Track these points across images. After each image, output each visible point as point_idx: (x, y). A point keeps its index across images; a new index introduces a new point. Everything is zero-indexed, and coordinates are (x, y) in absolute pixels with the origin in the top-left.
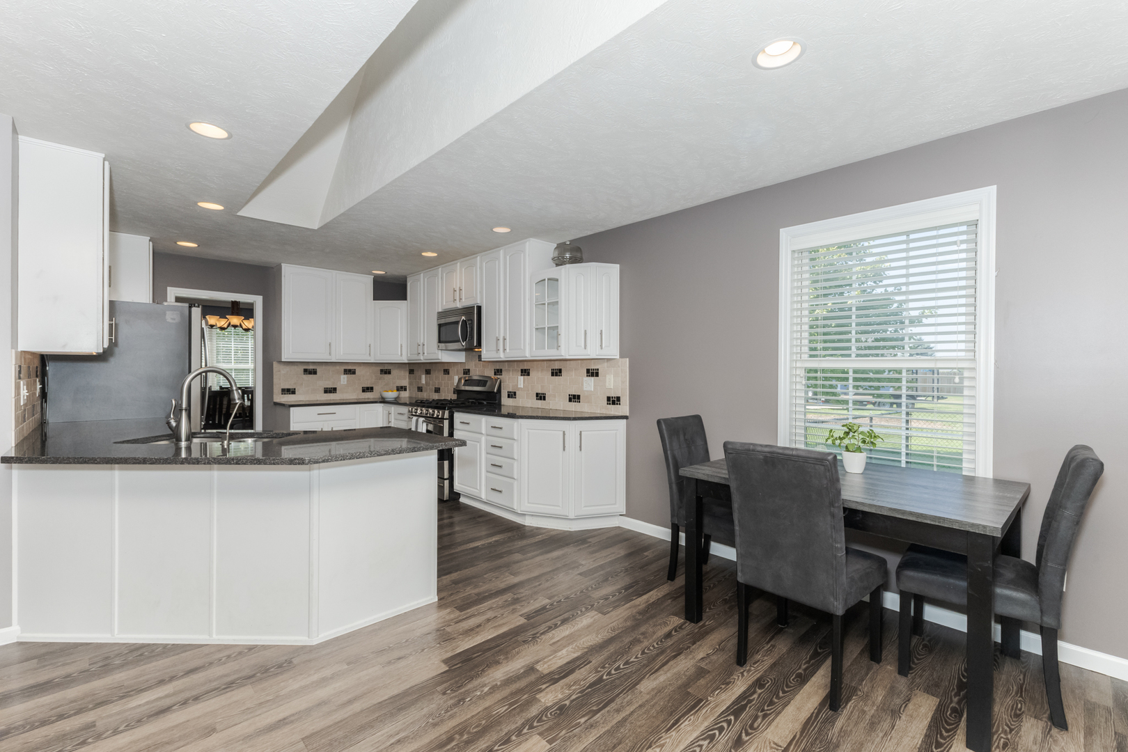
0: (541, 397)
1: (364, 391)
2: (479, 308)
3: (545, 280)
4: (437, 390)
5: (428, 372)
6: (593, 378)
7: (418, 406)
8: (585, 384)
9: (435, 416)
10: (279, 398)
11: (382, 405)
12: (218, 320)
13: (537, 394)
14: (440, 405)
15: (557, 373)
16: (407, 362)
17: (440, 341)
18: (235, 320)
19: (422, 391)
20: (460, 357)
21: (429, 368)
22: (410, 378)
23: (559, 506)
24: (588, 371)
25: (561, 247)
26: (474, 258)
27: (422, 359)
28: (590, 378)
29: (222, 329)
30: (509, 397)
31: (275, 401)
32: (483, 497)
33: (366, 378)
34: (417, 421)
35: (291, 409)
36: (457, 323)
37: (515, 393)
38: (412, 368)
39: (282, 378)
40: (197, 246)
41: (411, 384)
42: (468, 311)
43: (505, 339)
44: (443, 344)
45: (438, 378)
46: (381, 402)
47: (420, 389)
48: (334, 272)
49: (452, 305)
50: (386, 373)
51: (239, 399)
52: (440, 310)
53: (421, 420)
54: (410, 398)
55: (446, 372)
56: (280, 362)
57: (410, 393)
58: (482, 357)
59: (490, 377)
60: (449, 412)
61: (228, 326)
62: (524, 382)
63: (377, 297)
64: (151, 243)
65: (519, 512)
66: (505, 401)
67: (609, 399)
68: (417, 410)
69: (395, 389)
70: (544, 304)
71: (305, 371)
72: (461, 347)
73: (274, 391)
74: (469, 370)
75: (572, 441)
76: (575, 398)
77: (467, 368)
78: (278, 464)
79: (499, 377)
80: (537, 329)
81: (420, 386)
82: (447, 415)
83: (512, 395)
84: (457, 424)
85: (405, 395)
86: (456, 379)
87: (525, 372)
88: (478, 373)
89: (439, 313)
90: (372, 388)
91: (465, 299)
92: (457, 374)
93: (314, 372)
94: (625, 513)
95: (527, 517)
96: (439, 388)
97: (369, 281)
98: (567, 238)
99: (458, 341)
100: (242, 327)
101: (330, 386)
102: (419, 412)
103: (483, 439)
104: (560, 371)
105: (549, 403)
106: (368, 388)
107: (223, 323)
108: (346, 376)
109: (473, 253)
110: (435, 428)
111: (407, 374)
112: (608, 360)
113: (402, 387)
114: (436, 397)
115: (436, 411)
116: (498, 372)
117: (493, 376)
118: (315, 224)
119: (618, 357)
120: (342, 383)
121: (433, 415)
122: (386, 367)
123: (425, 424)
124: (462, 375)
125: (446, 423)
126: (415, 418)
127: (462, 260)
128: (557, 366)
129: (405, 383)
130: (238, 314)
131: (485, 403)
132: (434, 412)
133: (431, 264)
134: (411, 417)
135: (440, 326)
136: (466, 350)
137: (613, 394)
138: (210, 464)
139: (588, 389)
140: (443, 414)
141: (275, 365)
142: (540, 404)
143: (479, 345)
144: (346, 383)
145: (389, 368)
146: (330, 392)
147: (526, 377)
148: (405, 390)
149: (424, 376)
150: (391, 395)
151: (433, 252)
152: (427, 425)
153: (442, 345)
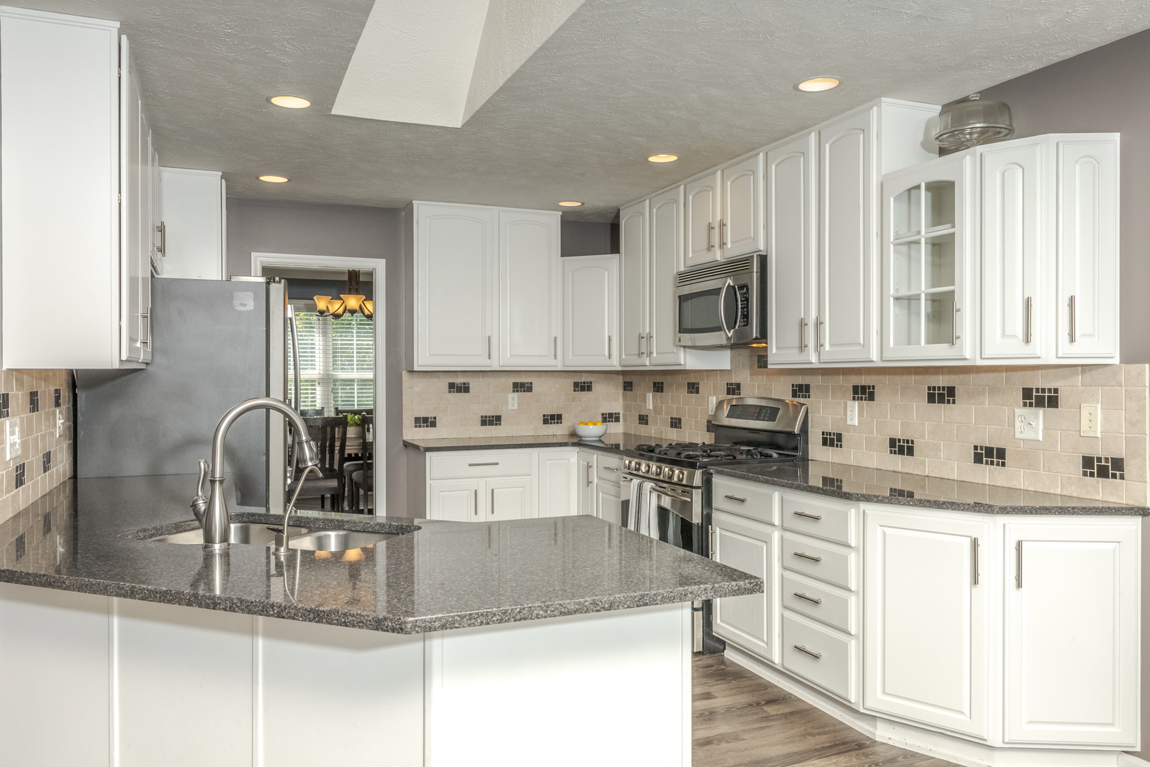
0: (902, 447)
1: (545, 422)
2: (763, 260)
3: (918, 187)
4: (676, 423)
5: (658, 388)
6: (1041, 411)
7: (642, 456)
8: (1018, 424)
9: (675, 479)
10: (413, 434)
11: (576, 449)
12: (330, 302)
13: (893, 442)
14: (682, 457)
15: (941, 396)
16: (620, 369)
17: (682, 330)
18: (353, 301)
19: (647, 423)
20: (723, 361)
21: (660, 381)
22: (625, 399)
23: (962, 713)
24: (1027, 393)
25: (957, 109)
26: (750, 157)
27: (647, 363)
28: (1033, 410)
29: (337, 316)
30: (825, 443)
31: (405, 438)
32: (777, 659)
33: (550, 395)
34: (640, 487)
35: (428, 454)
36: (717, 292)
37: (839, 437)
38: (629, 380)
39: (417, 399)
40: (286, 180)
41: (626, 408)
42: (738, 266)
43: (819, 323)
44: (687, 336)
45: (677, 400)
46: (574, 445)
47: (643, 420)
48: (495, 209)
49: (704, 258)
50: (583, 389)
51: (311, 459)
52: (682, 269)
53: (648, 485)
54: (626, 435)
55: (693, 388)
56: (412, 372)
57: (625, 426)
58: (770, 360)
59: (782, 401)
60: (703, 473)
61: (344, 312)
62: (860, 414)
63: (568, 249)
64: (223, 181)
65: (862, 710)
66: (817, 451)
67: (1088, 462)
68: (639, 464)
69: (600, 418)
70: (918, 242)
71: (452, 386)
72: (724, 342)
73: (404, 421)
74: (738, 385)
75: (995, 563)
76: (990, 455)
77: (733, 381)
78: (354, 626)
79: (802, 400)
80: (897, 299)
81: (643, 413)
82: (698, 478)
83: (832, 440)
84: (718, 501)
85: (617, 429)
86: (713, 401)
87: (864, 393)
88: (757, 392)
89: (680, 274)
90: (559, 417)
91: (732, 243)
92: (715, 394)
93: (465, 389)
94: (1138, 749)
95: (879, 724)
96: (680, 419)
97: (554, 220)
98: (972, 85)
99: (719, 329)
100: (363, 313)
101: (491, 412)
102: (643, 468)
103: (776, 536)
104: (951, 391)
105: (923, 463)
106: (552, 417)
107: (336, 307)
108: (516, 395)
109: (750, 149)
110: (674, 503)
111: (621, 390)
112: (1086, 368)
113: (611, 415)
114: (673, 436)
115: (677, 472)
116: (801, 390)
117: (788, 398)
118: (456, 120)
119: (1116, 361)
120: (510, 407)
121: (671, 477)
122: (584, 379)
123: (654, 495)
124: (723, 396)
125: (697, 497)
126: (636, 481)
127: (725, 165)
128: (942, 381)
129: (617, 406)
130: (357, 292)
131: (775, 455)
132: (673, 472)
133: (666, 180)
134: (629, 477)
135: (683, 299)
136: (733, 347)
137: (1099, 451)
138: (234, 611)
139: (1028, 435)
140: (691, 477)
141: (405, 375)
142: (899, 463)
143: (764, 335)
144: (516, 407)
145: (589, 380)
146: (491, 423)
147: (864, 402)
148: (617, 420)
149: (650, 396)
150: (592, 431)
151: (669, 152)
152: (659, 497)
153: (687, 338)
